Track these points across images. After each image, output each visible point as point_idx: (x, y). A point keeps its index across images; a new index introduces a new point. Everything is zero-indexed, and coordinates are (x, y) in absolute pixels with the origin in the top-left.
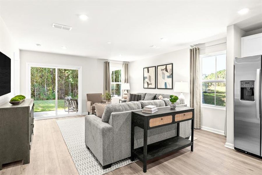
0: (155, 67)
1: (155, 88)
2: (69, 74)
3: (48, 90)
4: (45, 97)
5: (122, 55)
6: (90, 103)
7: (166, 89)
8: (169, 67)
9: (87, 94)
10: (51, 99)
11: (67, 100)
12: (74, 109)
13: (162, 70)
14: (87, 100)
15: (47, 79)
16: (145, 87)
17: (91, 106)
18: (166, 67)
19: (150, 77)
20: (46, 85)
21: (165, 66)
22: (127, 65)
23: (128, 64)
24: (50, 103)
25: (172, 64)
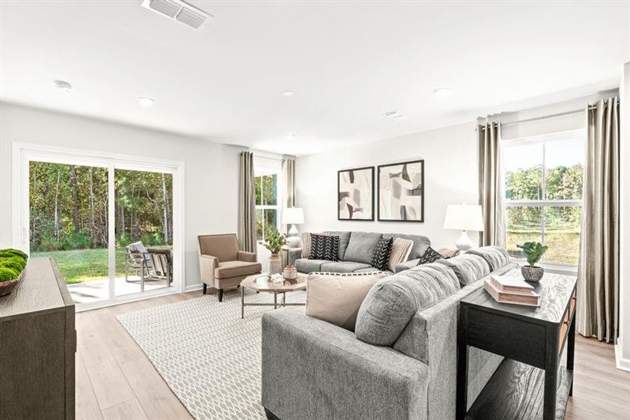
0: (373, 168)
1: (373, 220)
2: (121, 186)
3: (62, 226)
4: (56, 244)
5: (294, 136)
6: (213, 260)
7: (405, 221)
8: (413, 170)
9: (199, 237)
10: (72, 248)
11: (133, 252)
12: (160, 277)
13: (392, 176)
14: (200, 253)
15: (60, 197)
16: (340, 218)
17: (217, 270)
18: (405, 169)
19: (357, 193)
20: (56, 213)
21: (402, 166)
22: (291, 163)
23: (294, 161)
24: (72, 258)
25: (422, 162)
